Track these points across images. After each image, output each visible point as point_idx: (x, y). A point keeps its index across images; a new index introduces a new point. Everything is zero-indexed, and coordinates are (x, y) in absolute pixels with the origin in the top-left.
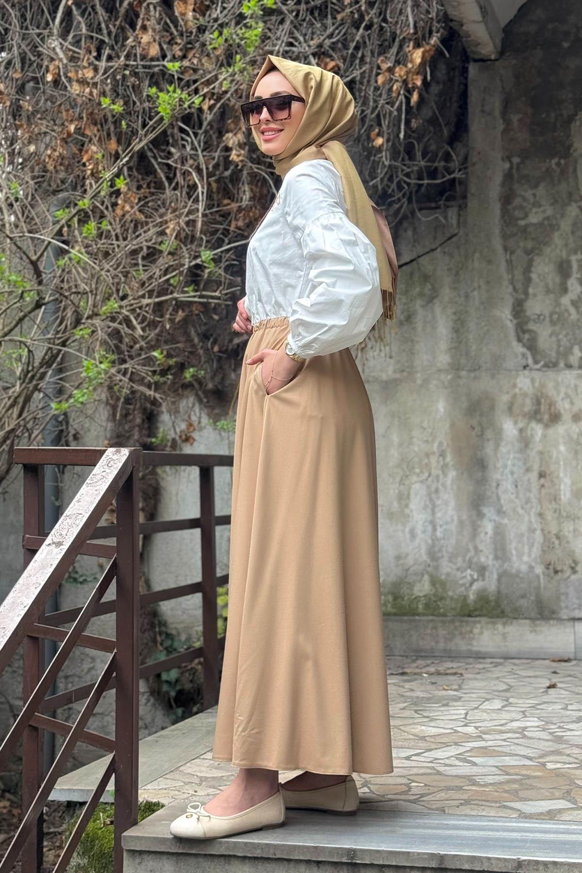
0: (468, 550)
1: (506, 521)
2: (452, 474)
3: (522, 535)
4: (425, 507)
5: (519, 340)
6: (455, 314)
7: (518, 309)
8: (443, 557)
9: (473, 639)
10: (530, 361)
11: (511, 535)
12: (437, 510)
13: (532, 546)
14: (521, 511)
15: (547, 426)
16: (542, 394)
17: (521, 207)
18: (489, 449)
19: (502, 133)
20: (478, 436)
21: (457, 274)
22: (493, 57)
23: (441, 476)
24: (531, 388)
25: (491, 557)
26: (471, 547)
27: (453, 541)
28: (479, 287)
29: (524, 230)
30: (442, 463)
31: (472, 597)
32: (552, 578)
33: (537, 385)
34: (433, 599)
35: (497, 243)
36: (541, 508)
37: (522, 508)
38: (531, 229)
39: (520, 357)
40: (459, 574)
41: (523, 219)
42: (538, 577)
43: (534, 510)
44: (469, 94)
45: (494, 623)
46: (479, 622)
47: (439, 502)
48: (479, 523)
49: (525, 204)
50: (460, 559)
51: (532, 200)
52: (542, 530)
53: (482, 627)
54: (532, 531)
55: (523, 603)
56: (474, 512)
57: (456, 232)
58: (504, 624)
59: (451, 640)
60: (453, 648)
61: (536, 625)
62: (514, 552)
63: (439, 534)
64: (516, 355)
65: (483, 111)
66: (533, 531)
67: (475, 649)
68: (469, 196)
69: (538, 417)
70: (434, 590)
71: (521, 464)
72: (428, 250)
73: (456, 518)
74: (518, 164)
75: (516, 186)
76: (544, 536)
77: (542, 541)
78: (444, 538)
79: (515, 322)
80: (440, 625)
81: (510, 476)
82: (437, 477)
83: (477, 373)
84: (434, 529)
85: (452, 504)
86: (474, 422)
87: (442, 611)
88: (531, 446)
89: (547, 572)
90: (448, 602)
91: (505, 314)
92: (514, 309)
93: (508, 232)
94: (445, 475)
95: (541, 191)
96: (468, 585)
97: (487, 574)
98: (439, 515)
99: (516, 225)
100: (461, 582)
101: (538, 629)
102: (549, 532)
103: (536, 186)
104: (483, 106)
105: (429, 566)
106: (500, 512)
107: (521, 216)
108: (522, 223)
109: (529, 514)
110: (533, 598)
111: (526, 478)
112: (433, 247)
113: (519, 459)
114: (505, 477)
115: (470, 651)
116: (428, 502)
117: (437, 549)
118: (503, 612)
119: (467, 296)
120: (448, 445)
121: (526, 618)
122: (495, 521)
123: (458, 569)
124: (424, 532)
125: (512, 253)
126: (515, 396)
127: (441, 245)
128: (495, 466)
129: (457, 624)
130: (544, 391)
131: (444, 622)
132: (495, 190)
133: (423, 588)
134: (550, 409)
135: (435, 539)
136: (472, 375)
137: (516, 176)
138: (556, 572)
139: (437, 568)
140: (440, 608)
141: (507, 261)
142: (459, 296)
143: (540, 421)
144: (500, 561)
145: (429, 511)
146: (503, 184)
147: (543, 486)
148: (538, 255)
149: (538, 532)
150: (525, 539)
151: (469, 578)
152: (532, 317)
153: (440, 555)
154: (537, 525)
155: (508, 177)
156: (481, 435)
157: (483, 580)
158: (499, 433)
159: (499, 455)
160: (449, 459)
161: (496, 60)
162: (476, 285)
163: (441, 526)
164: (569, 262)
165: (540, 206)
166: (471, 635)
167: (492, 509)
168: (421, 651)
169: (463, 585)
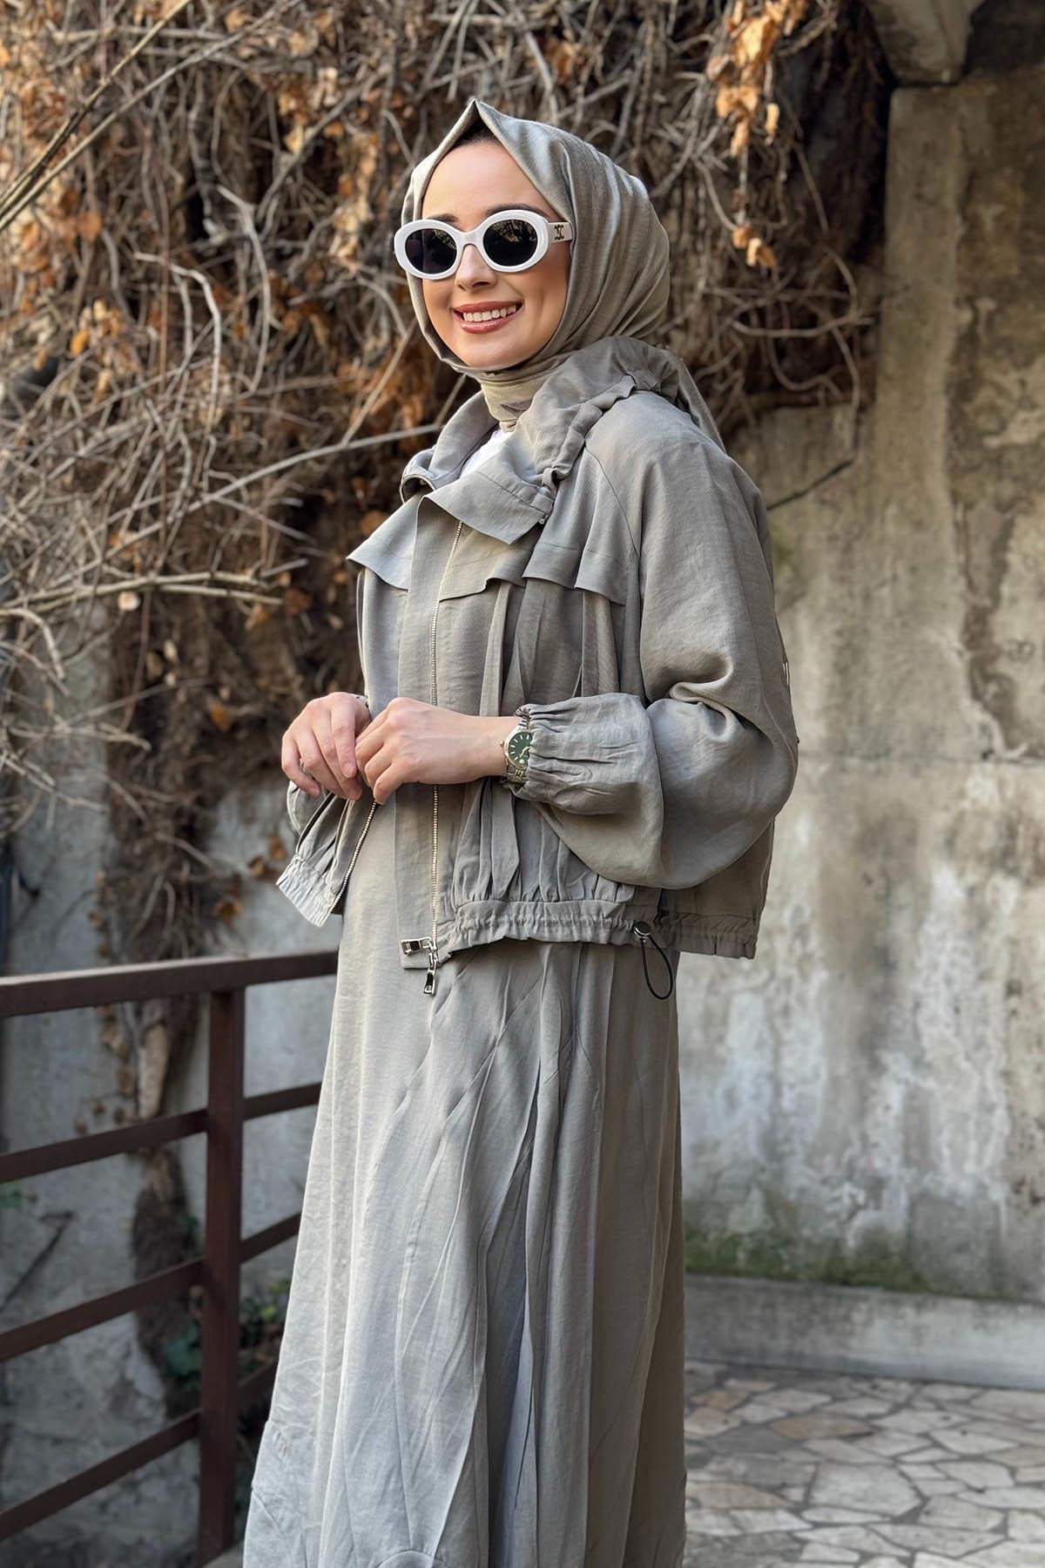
0: (847, 1143)
1: (930, 1083)
2: (820, 976)
3: (966, 1116)
4: (760, 1045)
5: (976, 695)
6: (839, 633)
7: (976, 628)
8: (792, 1153)
9: (852, 1333)
10: (998, 742)
11: (942, 1115)
12: (784, 1051)
13: (984, 1141)
14: (965, 1066)
15: (1028, 884)
16: (1020, 813)
17: (993, 409)
18: (901, 927)
19: (958, 247)
20: (878, 898)
21: (848, 549)
22: (946, 76)
23: (797, 980)
24: (997, 798)
25: (896, 1159)
26: (854, 1134)
27: (816, 1121)
28: (895, 578)
29: (997, 459)
30: (798, 950)
31: (851, 1242)
32: (1026, 1213)
33: (1010, 793)
34: (769, 1241)
35: (937, 485)
36: (1009, 1059)
37: (968, 1058)
38: (1012, 456)
39: (976, 731)
40: (825, 1192)
41: (996, 433)
42: (996, 1208)
43: (991, 1064)
44: (890, 159)
45: (896, 1303)
46: (866, 1299)
47: (788, 1035)
48: (873, 1084)
49: (1000, 402)
50: (829, 1160)
51: (1016, 392)
52: (1010, 1108)
53: (870, 1311)
55: (962, 1262)
56: (863, 1062)
57: (850, 456)
58: (919, 1307)
59: (802, 1333)
60: (808, 1350)
61: (986, 1314)
62: (946, 1152)
63: (787, 1102)
64: (969, 729)
65: (919, 197)
66: (990, 1109)
67: (852, 1356)
68: (880, 380)
69: (1011, 863)
70: (771, 1224)
71: (967, 962)
72: (787, 493)
73: (824, 1074)
74: (991, 316)
75: (983, 362)
76: (1013, 1119)
77: (1006, 1130)
78: (796, 1114)
79: (968, 655)
80: (780, 1299)
81: (942, 987)
82: (788, 982)
83: (883, 763)
84: (778, 1092)
85: (818, 1039)
86: (873, 869)
87: (787, 1268)
88: (992, 925)
89: (1015, 1199)
90: (800, 1250)
91: (948, 638)
92: (967, 628)
93: (962, 462)
94: (805, 977)
95: (1038, 374)
96: (844, 1216)
97: (886, 1195)
98: (788, 1062)
99: (981, 447)
100: (830, 1209)
101: (992, 1322)
102: (1024, 1114)
103: (1028, 363)
104: (920, 184)
105: (763, 1170)
106: (919, 1063)
107: (992, 426)
108: (993, 442)
109: (981, 1072)
110: (983, 1253)
111: (977, 994)
112: (800, 487)
113: (965, 953)
114: (932, 989)
115: (844, 1360)
116: (766, 1035)
117: (780, 1136)
118: (917, 1278)
119: (867, 597)
120: (814, 915)
121: (966, 1296)
122: (907, 1082)
123: (825, 1182)
124: (756, 1097)
125: (969, 506)
126: (960, 817)
127: (816, 484)
128: (912, 965)
129: (818, 1299)
130: (1025, 809)
131: (789, 1294)
132: (937, 370)
133: (748, 1218)
134: (1036, 847)
135: (777, 1114)
136: (871, 766)
137: (984, 339)
138: (1036, 1200)
139: (779, 1175)
140: (781, 1262)
141: (956, 525)
142: (851, 595)
143: (1013, 872)
144: (914, 1171)
145: (769, 1055)
146: (955, 358)
147: (1014, 1013)
148: (1025, 512)
149: (1000, 1114)
150: (971, 1126)
151: (847, 1201)
152: (1006, 647)
153: (786, 1148)
154: (997, 1096)
155: (968, 340)
156: (886, 897)
157: (878, 1208)
158: (924, 894)
159: (922, 941)
160: (814, 943)
161: (953, 84)
162: (887, 573)
163: (792, 1086)
165: (1034, 406)
166: (848, 1327)
167: (901, 1056)
168: (738, 1352)
169: (835, 1215)
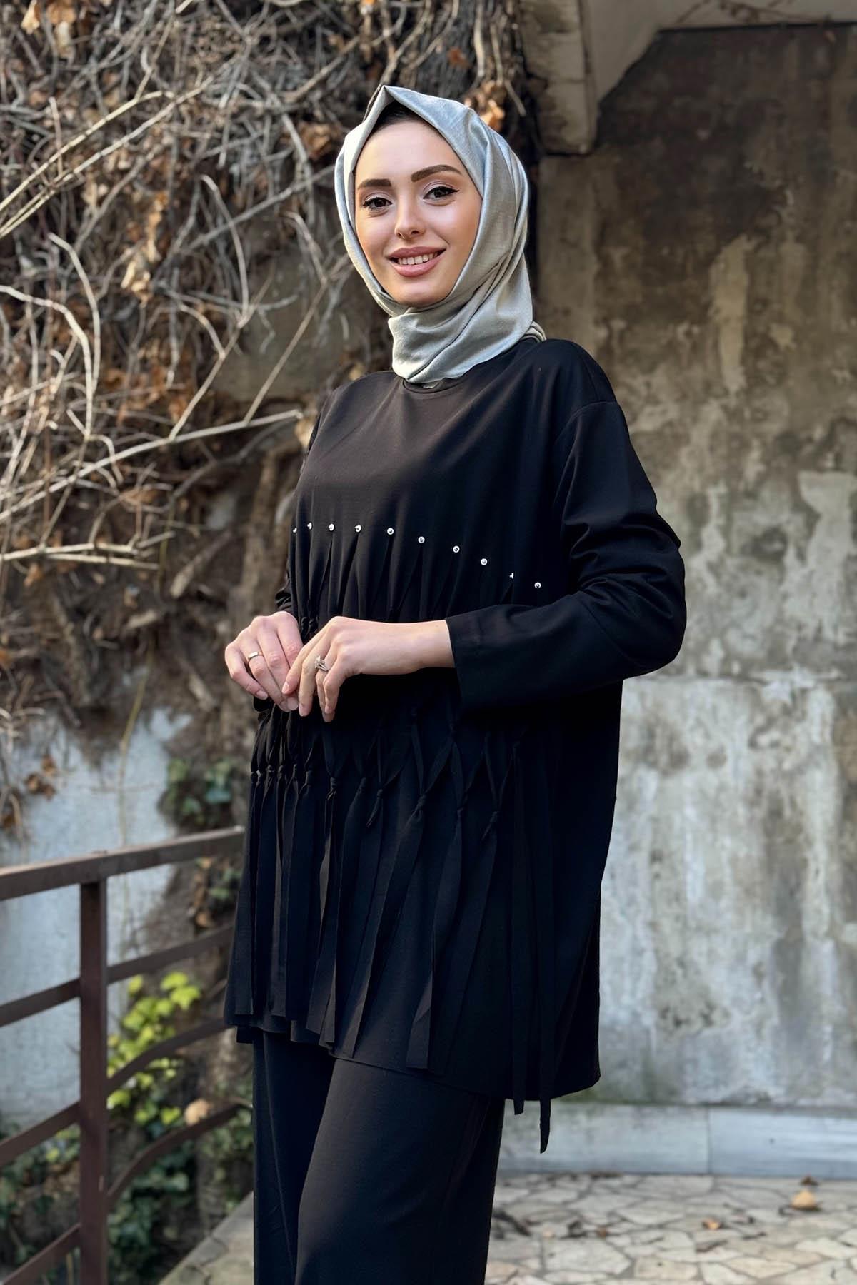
15: (665, 774)
16: (657, 718)
19: (596, 279)
22: (583, 149)
24: (637, 708)
32: (671, 1033)
36: (654, 912)
38: (641, 441)
42: (647, 1032)
43: (641, 917)
44: (539, 210)
49: (631, 399)
51: (643, 391)
52: (656, 951)
54: (638, 952)
55: (622, 1076)
58: (590, 1114)
61: (643, 1116)
65: (563, 240)
69: (651, 758)
74: (622, 333)
75: (617, 368)
76: (659, 961)
77: (654, 968)
88: (638, 808)
89: (662, 1023)
95: (660, 378)
101: (647, 1122)
102: (667, 955)
103: (651, 369)
104: (563, 231)
109: (633, 924)
110: (638, 1068)
111: (628, 863)
121: (626, 1102)
130: (661, 715)
134: (670, 745)
138: (678, 1023)
143: (653, 765)
147: (657, 876)
149: (649, 956)
150: (626, 967)
154: (645, 943)
161: (588, 154)
164: (704, 499)
165: (657, 403)
